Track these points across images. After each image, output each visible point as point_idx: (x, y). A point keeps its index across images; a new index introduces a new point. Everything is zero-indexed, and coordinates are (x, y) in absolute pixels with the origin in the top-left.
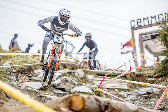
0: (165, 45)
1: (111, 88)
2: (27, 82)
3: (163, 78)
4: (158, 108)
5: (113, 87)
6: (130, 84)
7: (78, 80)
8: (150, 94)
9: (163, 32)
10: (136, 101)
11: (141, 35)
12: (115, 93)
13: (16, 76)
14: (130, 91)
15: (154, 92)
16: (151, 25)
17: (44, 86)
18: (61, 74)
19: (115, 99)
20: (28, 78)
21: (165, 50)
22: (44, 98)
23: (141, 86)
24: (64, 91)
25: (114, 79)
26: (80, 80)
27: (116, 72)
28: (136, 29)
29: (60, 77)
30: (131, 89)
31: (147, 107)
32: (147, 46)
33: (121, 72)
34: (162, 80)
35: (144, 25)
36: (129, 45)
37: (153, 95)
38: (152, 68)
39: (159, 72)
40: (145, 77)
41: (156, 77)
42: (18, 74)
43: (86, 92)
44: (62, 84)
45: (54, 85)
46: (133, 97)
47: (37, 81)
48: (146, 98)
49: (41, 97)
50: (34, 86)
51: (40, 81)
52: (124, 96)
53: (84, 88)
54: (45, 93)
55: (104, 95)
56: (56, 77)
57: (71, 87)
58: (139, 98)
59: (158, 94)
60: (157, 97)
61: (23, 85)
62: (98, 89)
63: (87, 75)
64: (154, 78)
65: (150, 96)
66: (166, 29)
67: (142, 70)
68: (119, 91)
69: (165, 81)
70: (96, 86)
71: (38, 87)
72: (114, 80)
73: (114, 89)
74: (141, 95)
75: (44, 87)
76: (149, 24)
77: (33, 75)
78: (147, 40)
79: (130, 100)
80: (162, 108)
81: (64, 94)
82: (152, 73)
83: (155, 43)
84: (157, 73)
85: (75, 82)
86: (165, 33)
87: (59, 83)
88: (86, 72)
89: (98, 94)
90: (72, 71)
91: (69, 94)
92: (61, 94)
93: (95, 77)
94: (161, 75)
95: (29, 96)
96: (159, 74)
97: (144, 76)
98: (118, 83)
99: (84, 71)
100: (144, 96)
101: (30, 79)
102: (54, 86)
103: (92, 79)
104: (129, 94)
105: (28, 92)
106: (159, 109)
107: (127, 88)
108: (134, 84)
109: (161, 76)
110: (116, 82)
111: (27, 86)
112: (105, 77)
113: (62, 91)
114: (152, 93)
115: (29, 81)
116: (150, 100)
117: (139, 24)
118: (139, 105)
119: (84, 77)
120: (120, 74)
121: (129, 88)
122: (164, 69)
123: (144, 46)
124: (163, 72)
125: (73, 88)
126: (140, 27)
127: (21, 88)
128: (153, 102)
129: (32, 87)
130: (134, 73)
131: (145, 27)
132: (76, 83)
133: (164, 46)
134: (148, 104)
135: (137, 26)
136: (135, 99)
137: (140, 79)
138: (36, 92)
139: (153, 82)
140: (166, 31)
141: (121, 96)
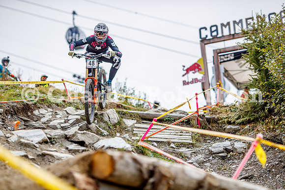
0: (256, 69)
1: (164, 142)
2: (21, 129)
3: (253, 125)
4: (243, 176)
5: (168, 140)
6: (196, 135)
7: (108, 128)
8: (229, 153)
9: (253, 48)
10: (205, 164)
11: (217, 52)
12: (171, 150)
13: (3, 119)
14: (196, 147)
15: (236, 149)
16: (233, 35)
17: (49, 136)
18: (79, 117)
19: (171, 160)
20: (23, 123)
21: (256, 77)
22: (49, 157)
23: (214, 138)
24: (84, 146)
25: (169, 125)
26: (111, 127)
27: (174, 114)
28: (210, 42)
29: (77, 121)
30: (198, 144)
31: (223, 173)
32: (226, 71)
33: (182, 115)
34: (251, 128)
35: (223, 36)
36: (197, 70)
37: (234, 154)
38: (234, 107)
39: (246, 115)
40: (222, 123)
41: (240, 124)
42: (6, 117)
43: (121, 147)
44: (79, 133)
45: (66, 135)
46: (200, 157)
47: (39, 128)
48: (223, 158)
49: (44, 155)
50: (31, 137)
51: (44, 128)
52: (186, 155)
53: (118, 142)
54: (50, 149)
55: (152, 152)
56: (70, 122)
57: (96, 139)
58: (211, 158)
59: (243, 153)
60: (241, 156)
61: (13, 134)
62: (141, 144)
63: (124, 120)
64: (237, 125)
65: (229, 156)
66: (258, 43)
67: (216, 112)
68: (177, 146)
69: (255, 130)
70: (138, 138)
71: (40, 139)
72: (169, 128)
73: (169, 143)
74: (214, 154)
75: (50, 139)
76: (230, 34)
77: (32, 119)
78: (228, 61)
79: (196, 162)
80: (249, 176)
81: (83, 151)
82: (233, 116)
83: (241, 67)
84: (241, 116)
85: (103, 131)
86: (256, 48)
87: (76, 132)
88: (123, 115)
89: (142, 151)
90: (99, 113)
91: (91, 150)
92: (78, 151)
93: (138, 122)
94: (249, 120)
95: (23, 153)
96: (245, 119)
97: (221, 121)
98: (177, 133)
99: (118, 112)
100: (220, 154)
101: (27, 124)
102: (67, 138)
103: (133, 127)
104: (194, 153)
105: (22, 147)
106: (243, 178)
107: (191, 142)
108: (202, 135)
109: (249, 122)
110: (173, 131)
111: (20, 137)
112: (153, 122)
113: (80, 145)
114: (232, 151)
115: (25, 129)
116: (230, 161)
117: (214, 34)
118: (211, 170)
119: (119, 123)
120: (180, 118)
121: (194, 142)
122: (254, 109)
123: (222, 71)
124: (252, 116)
125: (99, 140)
126: (215, 39)
127: (9, 141)
128: (234, 166)
129: (28, 138)
130: (203, 115)
131: (224, 38)
132: (106, 133)
133: (254, 70)
134: (225, 169)
135: (211, 38)
136: (205, 160)
137: (214, 127)
138: (35, 146)
139: (235, 132)
140: (258, 45)
141: (180, 155)
